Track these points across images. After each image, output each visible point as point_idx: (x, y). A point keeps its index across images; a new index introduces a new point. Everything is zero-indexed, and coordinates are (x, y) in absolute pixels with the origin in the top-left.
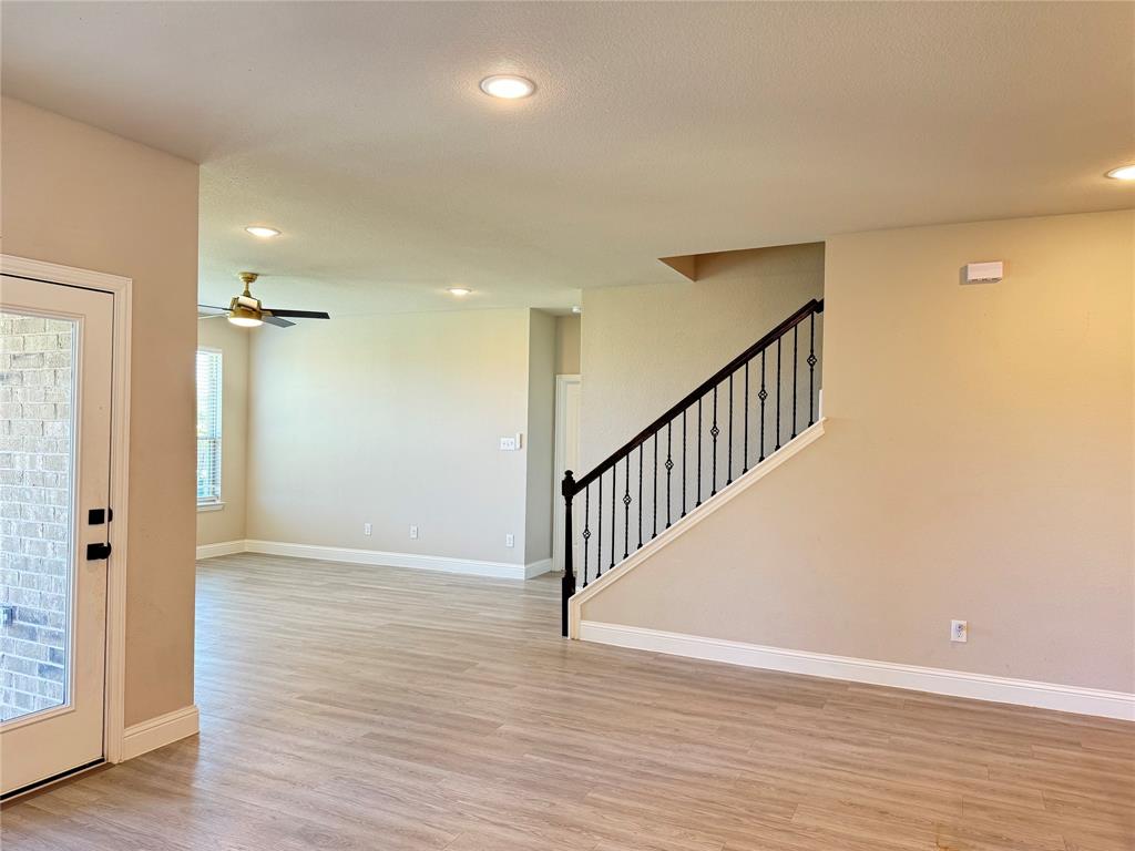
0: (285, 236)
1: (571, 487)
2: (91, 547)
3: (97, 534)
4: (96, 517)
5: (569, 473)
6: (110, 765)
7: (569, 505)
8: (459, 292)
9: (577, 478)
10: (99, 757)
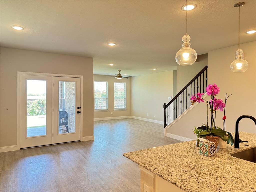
0: (115, 65)
1: (165, 106)
2: (78, 112)
3: (79, 110)
4: (78, 108)
5: (165, 104)
6: (81, 141)
7: (165, 110)
8: (155, 69)
9: (166, 105)
10: (79, 140)
